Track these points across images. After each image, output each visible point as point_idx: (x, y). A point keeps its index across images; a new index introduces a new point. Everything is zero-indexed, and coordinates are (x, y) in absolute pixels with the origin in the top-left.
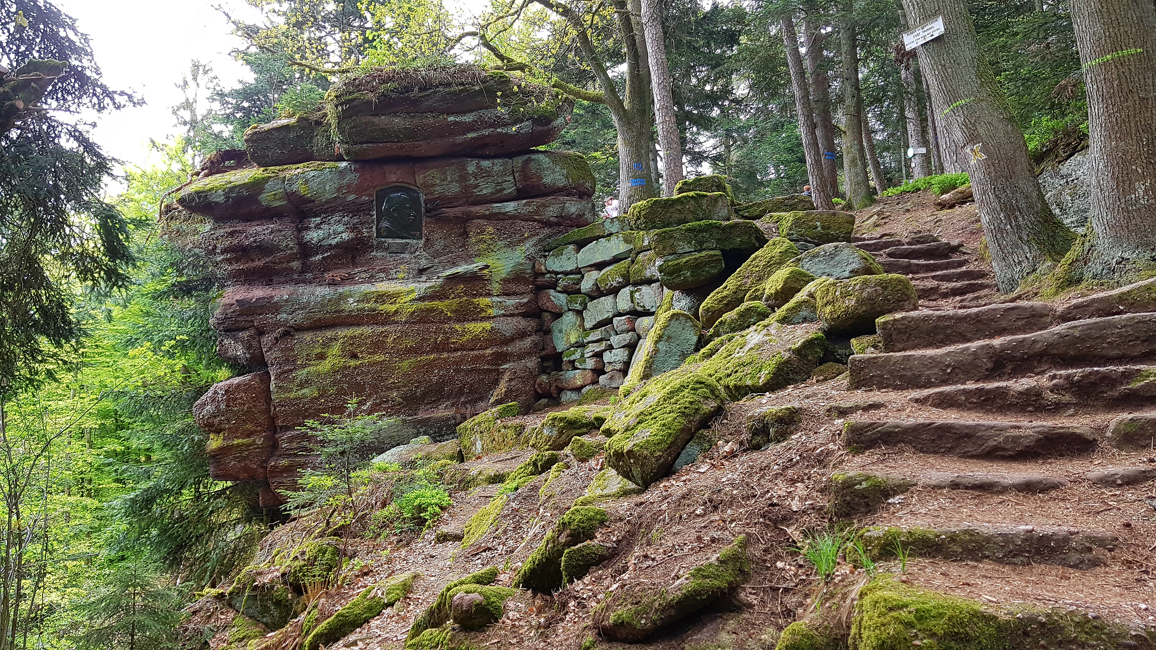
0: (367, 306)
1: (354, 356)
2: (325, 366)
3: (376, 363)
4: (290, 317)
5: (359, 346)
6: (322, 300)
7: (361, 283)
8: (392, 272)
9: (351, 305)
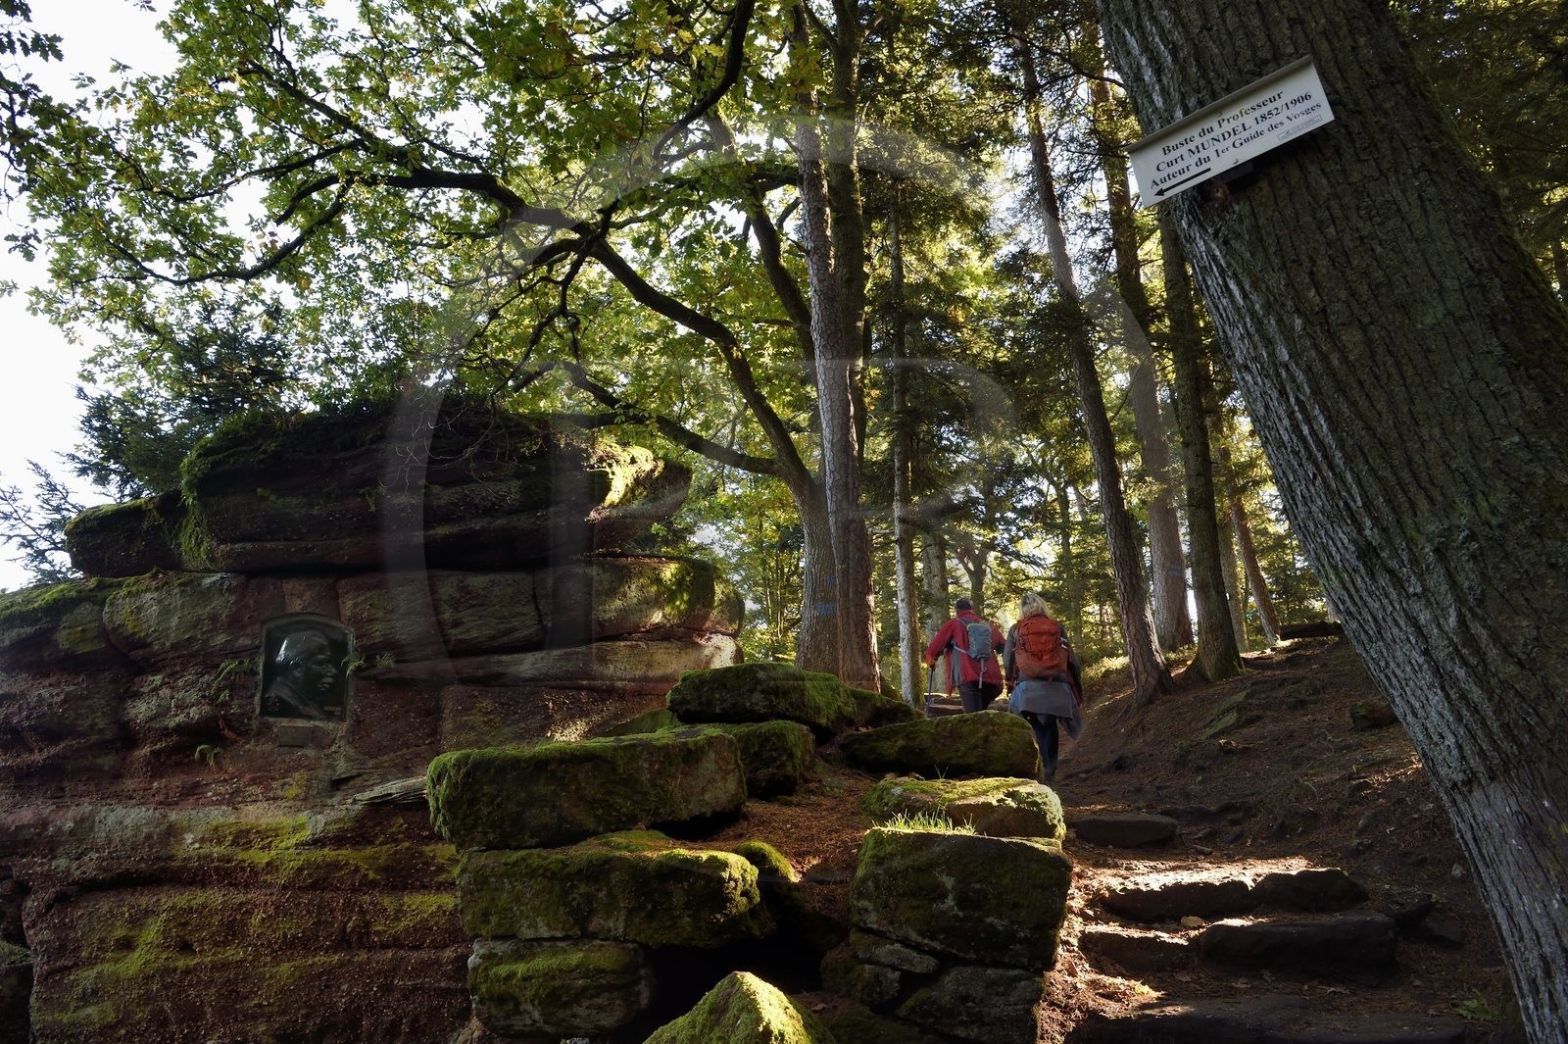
0: (217, 851)
1: (185, 947)
2: (133, 963)
3: (225, 966)
4: (74, 865)
5: (199, 928)
6: (135, 836)
7: (214, 803)
8: (275, 784)
9: (189, 844)
